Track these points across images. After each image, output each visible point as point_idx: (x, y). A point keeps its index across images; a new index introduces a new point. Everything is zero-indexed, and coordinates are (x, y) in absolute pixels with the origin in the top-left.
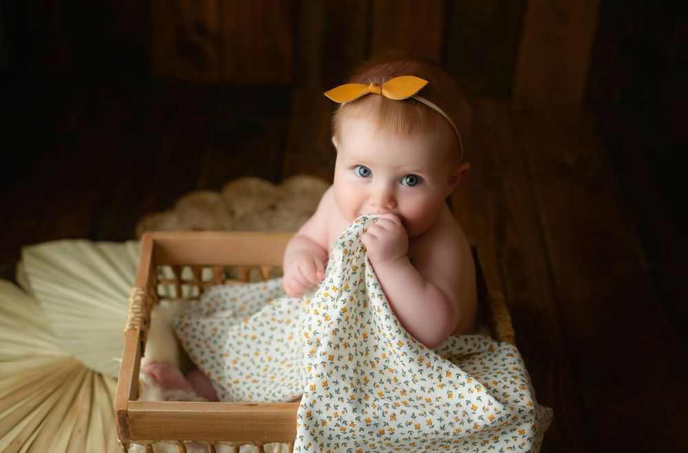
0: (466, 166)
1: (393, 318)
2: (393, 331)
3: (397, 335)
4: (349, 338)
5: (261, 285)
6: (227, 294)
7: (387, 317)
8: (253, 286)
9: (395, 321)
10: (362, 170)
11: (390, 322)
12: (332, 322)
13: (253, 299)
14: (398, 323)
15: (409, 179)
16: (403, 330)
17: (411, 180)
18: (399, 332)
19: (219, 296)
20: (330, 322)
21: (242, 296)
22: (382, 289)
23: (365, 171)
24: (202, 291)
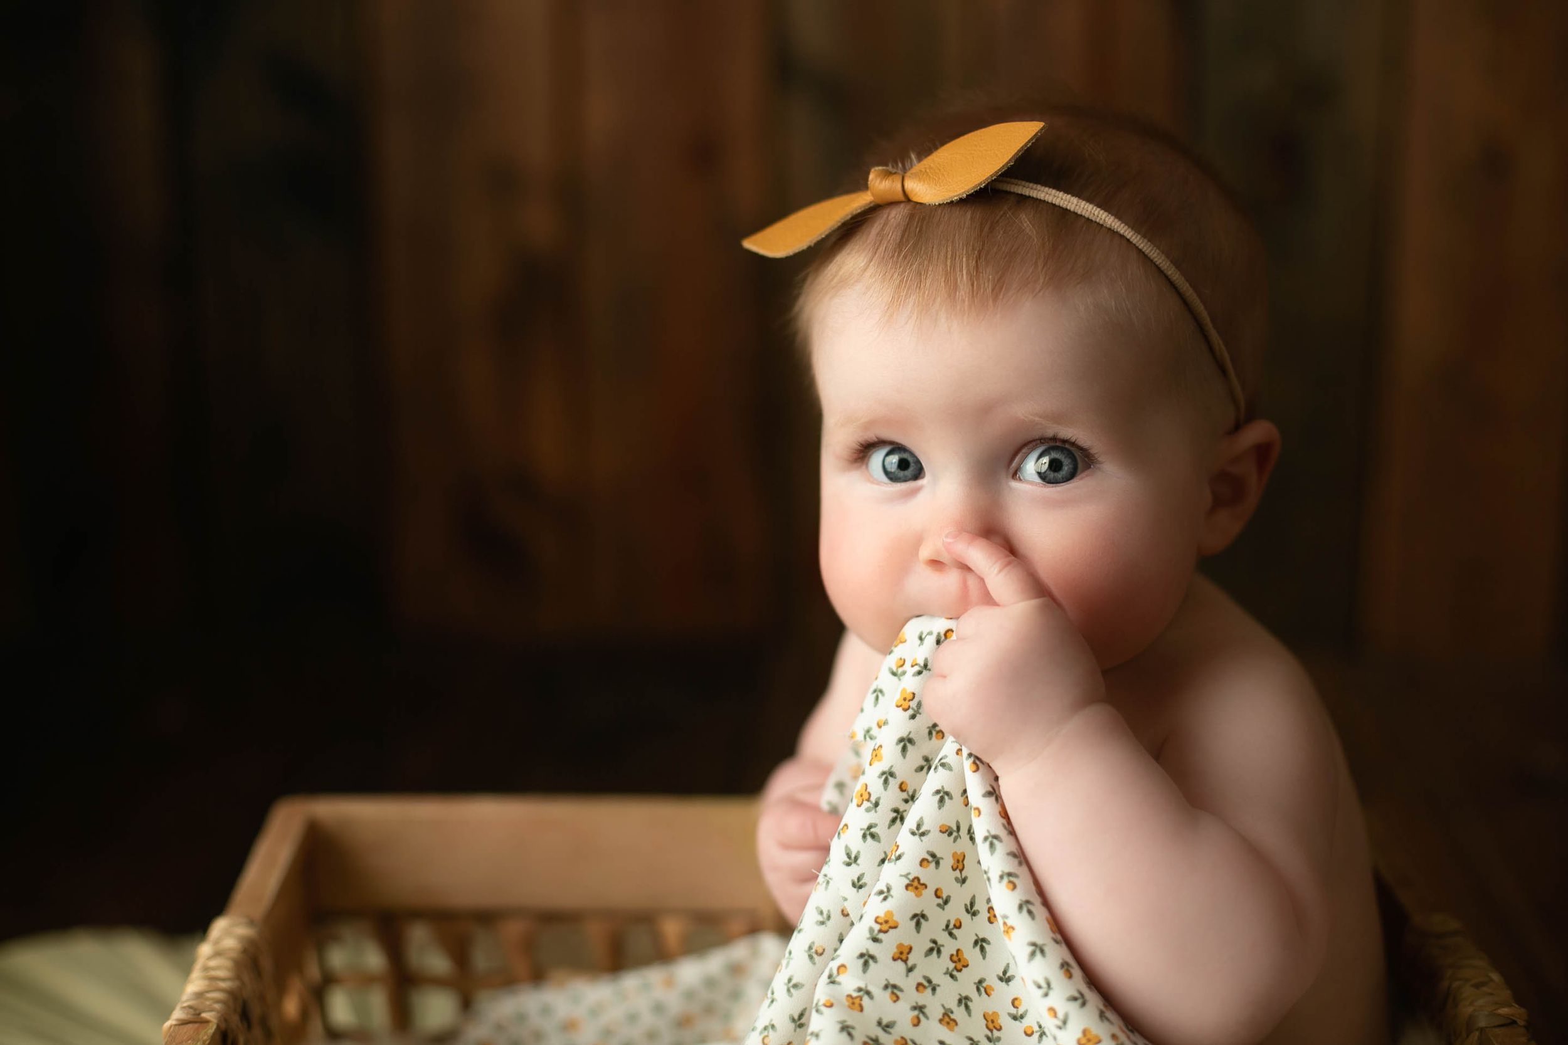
0: (1258, 432)
1: (1057, 953)
2: (1059, 998)
3: (1073, 1008)
4: (917, 1023)
5: (654, 975)
6: (546, 1011)
7: (1037, 949)
8: (631, 981)
9: (1065, 966)
10: (894, 459)
11: (1045, 968)
12: (842, 967)
13: (633, 1018)
14: (1077, 972)
15: (1046, 460)
16: (1092, 997)
17: (1055, 465)
18: (1079, 999)
19: (521, 1018)
20: (834, 965)
21: (595, 1012)
22: (1020, 856)
23: (903, 465)
24: (467, 1004)
